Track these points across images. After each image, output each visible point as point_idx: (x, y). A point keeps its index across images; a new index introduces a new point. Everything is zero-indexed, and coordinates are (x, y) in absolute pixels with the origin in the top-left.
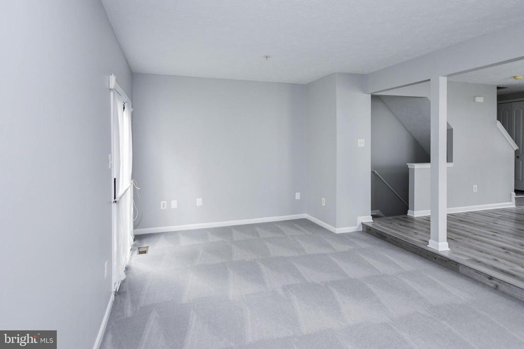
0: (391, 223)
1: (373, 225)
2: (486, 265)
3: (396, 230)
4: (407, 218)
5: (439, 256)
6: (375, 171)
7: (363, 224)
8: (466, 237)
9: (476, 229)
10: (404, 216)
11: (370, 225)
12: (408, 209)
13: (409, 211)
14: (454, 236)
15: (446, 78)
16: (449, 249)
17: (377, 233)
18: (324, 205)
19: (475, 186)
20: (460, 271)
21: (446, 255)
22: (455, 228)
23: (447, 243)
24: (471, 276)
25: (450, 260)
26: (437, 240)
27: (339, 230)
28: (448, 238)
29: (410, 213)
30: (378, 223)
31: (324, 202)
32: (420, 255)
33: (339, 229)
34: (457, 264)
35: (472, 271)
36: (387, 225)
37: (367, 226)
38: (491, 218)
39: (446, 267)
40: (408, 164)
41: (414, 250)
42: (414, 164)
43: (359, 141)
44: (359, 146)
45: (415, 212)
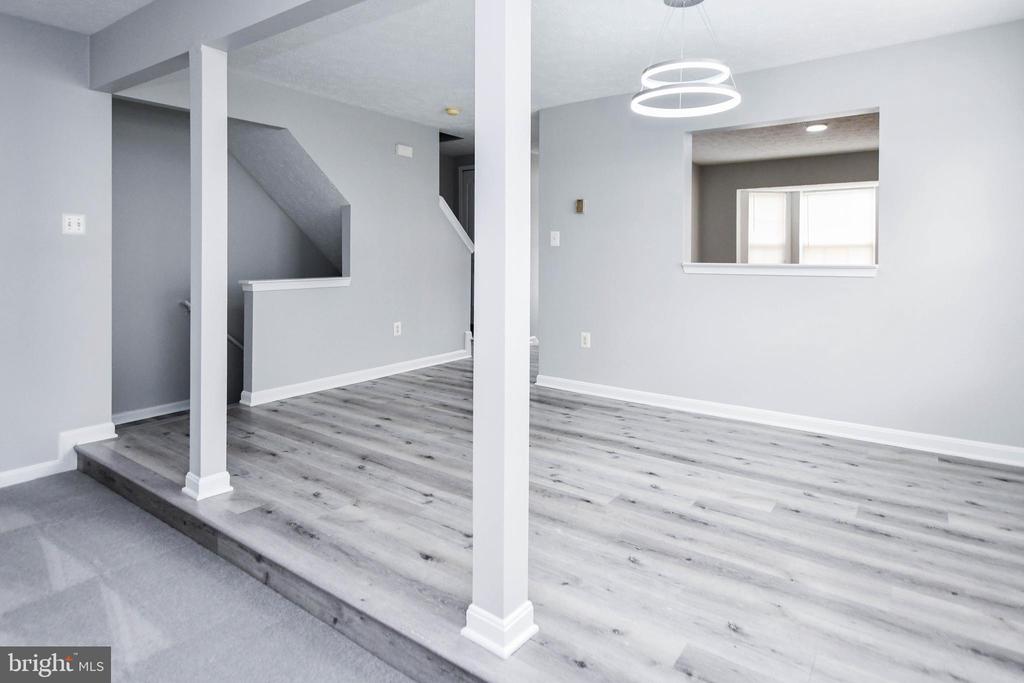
2: (276, 518)
5: (189, 518)
7: (77, 451)
13: (243, 394)
17: (101, 472)
19: (398, 324)
20: (219, 549)
24: (234, 559)
25: (204, 524)
29: (244, 398)
32: (162, 520)
34: (214, 531)
35: (235, 546)
37: (84, 455)
39: (199, 543)
40: (240, 282)
41: (155, 506)
42: (250, 282)
43: (66, 218)
44: (66, 230)
45: (253, 394)
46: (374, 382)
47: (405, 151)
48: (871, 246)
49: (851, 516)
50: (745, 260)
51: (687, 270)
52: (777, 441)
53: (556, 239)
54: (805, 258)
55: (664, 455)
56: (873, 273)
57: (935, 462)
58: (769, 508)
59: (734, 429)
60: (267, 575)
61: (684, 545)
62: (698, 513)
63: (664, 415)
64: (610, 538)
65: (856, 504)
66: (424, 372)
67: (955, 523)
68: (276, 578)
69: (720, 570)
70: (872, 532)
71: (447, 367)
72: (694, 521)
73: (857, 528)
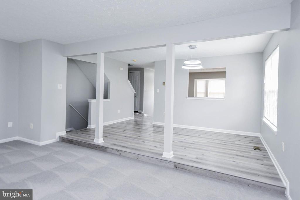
0: (77, 133)
1: (67, 136)
2: (117, 145)
3: (79, 137)
4: (87, 130)
5: (98, 146)
6: (71, 105)
7: (60, 137)
8: (112, 134)
9: (117, 130)
10: (86, 129)
11: (65, 137)
12: (87, 124)
13: (88, 126)
14: (107, 135)
15: (104, 54)
16: (103, 141)
17: (68, 141)
18: (32, 128)
19: (119, 110)
20: (107, 151)
21: (102, 145)
22: (108, 131)
23: (103, 139)
24: (111, 152)
25: (103, 147)
26: (98, 138)
27: (42, 144)
28: (103, 136)
29: (88, 127)
30: (70, 135)
31: (32, 126)
32: (90, 148)
33: (43, 142)
34: (106, 148)
35: (111, 150)
36: (75, 135)
37: (62, 137)
38: (124, 124)
39: (101, 151)
40: (88, 100)
41: (87, 145)
42: (91, 100)
43: (58, 85)
44: (58, 88)
45: (91, 126)
46: (115, 124)
47: (122, 69)
48: (224, 93)
49: (220, 143)
50: (196, 96)
51: (188, 98)
52: (206, 133)
53: (158, 91)
54: (209, 96)
55: (185, 135)
56: (224, 100)
57: (234, 135)
58: (206, 142)
59: (197, 131)
60: (120, 154)
61: (193, 147)
62: (194, 143)
63: (183, 129)
64: (180, 146)
65: (221, 141)
66: (125, 122)
67: (236, 143)
68: (122, 154)
69: (199, 149)
70: (223, 144)
71: (130, 120)
72: (193, 144)
73: (220, 144)
